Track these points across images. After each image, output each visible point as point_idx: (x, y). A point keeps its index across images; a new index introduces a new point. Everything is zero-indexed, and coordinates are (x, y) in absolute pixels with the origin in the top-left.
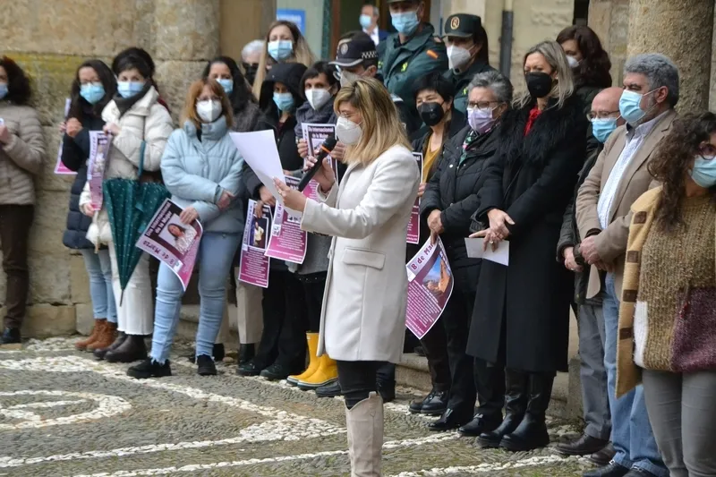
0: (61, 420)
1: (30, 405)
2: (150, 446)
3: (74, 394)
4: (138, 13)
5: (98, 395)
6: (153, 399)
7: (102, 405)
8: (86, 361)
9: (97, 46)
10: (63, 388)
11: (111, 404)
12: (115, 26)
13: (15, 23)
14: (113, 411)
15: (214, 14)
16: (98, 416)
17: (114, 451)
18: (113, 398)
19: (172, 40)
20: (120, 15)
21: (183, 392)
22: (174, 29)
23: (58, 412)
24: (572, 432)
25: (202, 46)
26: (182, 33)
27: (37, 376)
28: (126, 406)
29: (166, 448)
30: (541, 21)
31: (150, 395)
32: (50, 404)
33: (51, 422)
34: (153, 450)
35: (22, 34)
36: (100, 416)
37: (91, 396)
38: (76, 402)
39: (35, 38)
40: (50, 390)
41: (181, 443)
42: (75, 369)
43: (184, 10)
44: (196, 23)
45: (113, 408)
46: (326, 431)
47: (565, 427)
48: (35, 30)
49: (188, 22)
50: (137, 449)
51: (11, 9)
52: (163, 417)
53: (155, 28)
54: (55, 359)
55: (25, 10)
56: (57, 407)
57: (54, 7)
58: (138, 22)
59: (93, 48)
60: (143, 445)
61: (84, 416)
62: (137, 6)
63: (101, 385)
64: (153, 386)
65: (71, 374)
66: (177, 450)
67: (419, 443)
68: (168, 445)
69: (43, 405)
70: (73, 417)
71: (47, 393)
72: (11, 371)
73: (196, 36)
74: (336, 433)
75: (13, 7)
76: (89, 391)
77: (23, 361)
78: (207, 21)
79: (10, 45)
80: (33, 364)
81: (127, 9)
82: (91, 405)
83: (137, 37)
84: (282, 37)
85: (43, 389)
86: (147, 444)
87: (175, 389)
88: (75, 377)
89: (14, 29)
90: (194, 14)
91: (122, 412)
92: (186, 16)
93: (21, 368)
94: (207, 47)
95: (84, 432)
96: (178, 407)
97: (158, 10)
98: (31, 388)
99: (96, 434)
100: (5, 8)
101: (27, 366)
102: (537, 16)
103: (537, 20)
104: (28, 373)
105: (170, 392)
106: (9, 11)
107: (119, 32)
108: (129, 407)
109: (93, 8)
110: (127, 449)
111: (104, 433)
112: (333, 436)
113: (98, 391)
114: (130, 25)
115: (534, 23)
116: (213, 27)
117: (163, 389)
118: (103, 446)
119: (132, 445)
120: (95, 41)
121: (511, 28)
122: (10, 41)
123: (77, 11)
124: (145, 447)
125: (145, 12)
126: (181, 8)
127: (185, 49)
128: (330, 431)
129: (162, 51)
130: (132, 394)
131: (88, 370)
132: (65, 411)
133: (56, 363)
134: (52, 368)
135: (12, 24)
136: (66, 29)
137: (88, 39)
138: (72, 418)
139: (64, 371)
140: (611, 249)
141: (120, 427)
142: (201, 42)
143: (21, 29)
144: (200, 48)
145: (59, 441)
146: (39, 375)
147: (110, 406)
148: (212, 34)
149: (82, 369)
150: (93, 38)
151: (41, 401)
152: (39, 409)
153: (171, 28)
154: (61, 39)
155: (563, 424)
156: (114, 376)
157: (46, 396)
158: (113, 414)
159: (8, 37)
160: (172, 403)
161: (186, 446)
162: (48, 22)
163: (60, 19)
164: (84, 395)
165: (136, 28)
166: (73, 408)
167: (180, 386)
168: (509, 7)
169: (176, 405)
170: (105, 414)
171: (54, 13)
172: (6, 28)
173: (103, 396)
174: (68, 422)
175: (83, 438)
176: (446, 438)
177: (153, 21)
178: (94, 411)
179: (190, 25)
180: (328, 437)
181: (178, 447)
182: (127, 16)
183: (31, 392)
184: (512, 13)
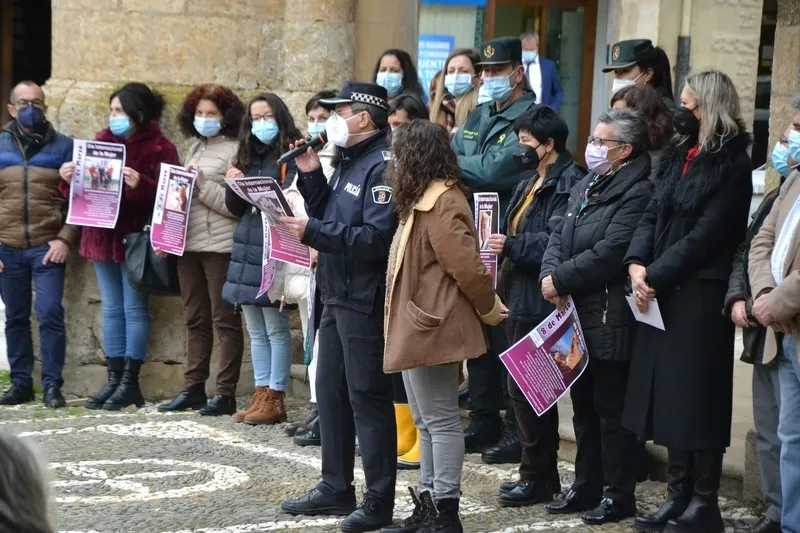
0: (172, 493)
1: (138, 475)
2: (269, 524)
3: (187, 464)
4: (265, 39)
5: (213, 465)
6: (274, 471)
7: (217, 476)
8: (201, 426)
9: (218, 76)
10: (175, 456)
11: (227, 475)
12: (239, 53)
13: (131, 50)
14: (229, 483)
15: (349, 39)
16: (212, 488)
17: (228, 528)
18: (230, 469)
19: (301, 69)
20: (245, 41)
21: (308, 463)
22: (304, 56)
23: (169, 484)
24: (749, 517)
25: (335, 76)
26: (312, 62)
27: (146, 442)
28: (244, 478)
29: (287, 526)
30: (722, 48)
31: (270, 466)
32: (161, 475)
33: (161, 495)
34: (272, 528)
35: (137, 62)
36: (214, 489)
37: (205, 465)
38: (188, 473)
39: (151, 67)
40: (161, 458)
41: (303, 521)
42: (188, 435)
43: (315, 36)
44: (328, 51)
45: (229, 480)
46: (466, 509)
47: (741, 510)
48: (151, 58)
49: (320, 49)
50: (255, 526)
51: (126, 34)
52: (284, 491)
53: (283, 56)
54: (168, 424)
55: (141, 36)
56: (168, 478)
57: (172, 32)
58: (264, 49)
59: (215, 78)
60: (261, 522)
61: (198, 488)
62: (264, 32)
63: (218, 453)
64: (274, 455)
65: (185, 441)
66: (299, 529)
67: (572, 525)
68: (288, 523)
69: (152, 475)
70: (185, 488)
71: (157, 461)
72: (118, 436)
73: (328, 64)
74: (477, 512)
75: (129, 33)
76: (203, 460)
77: (132, 426)
78: (341, 47)
79: (125, 75)
80: (144, 430)
81: (253, 35)
82: (205, 476)
83: (263, 66)
84: (462, 70)
85: (153, 457)
86: (266, 521)
87: (298, 459)
88: (188, 444)
89: (129, 57)
90: (327, 40)
91: (238, 484)
92: (317, 43)
93: (130, 434)
94: (340, 77)
95: (196, 507)
96: (302, 479)
97: (287, 36)
98: (140, 456)
99: (210, 509)
100: (120, 34)
101: (137, 431)
102: (717, 42)
103: (717, 46)
104: (138, 439)
105: (292, 463)
106: (123, 37)
107: (242, 60)
108: (247, 478)
109: (215, 33)
110: (243, 526)
111: (219, 508)
112: (474, 515)
113: (213, 460)
114: (256, 53)
115: (715, 50)
116: (347, 54)
117: (286, 459)
118: (217, 523)
119: (248, 522)
120: (216, 70)
121: (689, 55)
122: (124, 70)
123: (197, 38)
124: (264, 525)
125: (273, 38)
126: (311, 33)
127: (315, 78)
128: (471, 509)
129: (290, 81)
130: (250, 465)
131: (203, 436)
132: (176, 483)
133: (169, 429)
134: (164, 434)
135: (126, 52)
136: (185, 57)
137: (210, 68)
138: (184, 491)
139: (176, 437)
140: (785, 307)
141: (237, 501)
142: (333, 72)
143: (136, 57)
144: (332, 78)
145: (169, 516)
146: (152, 440)
147: (226, 478)
148: (346, 61)
149: (196, 436)
150: (214, 66)
151: (150, 471)
152: (147, 479)
153: (300, 56)
154: (179, 68)
155: (739, 507)
156: (232, 444)
157: (156, 465)
158: (230, 486)
159: (122, 66)
160: (295, 475)
161: (309, 525)
162: (166, 50)
163: (179, 45)
164: (198, 464)
165: (261, 55)
166: (186, 479)
167: (304, 456)
168: (686, 33)
169: (299, 477)
170: (220, 487)
171: (171, 38)
172: (121, 56)
173: (218, 466)
174: (180, 495)
175: (195, 514)
177: (280, 48)
178: (208, 483)
179: (321, 52)
180: (468, 516)
181: (299, 525)
182: (252, 43)
183: (139, 461)
184: (689, 39)
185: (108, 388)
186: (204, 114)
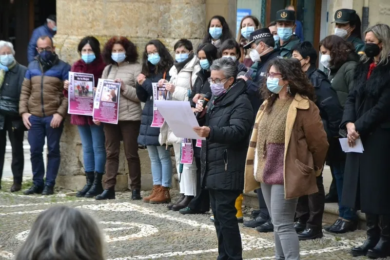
0: (121, 238)
2: (169, 253)
3: (127, 224)
4: (161, 12)
5: (140, 224)
6: (170, 227)
7: (143, 230)
8: (133, 205)
9: (139, 31)
10: (121, 220)
11: (148, 229)
12: (149, 20)
13: (96, 20)
14: (149, 233)
15: (203, 12)
16: (140, 236)
17: (149, 255)
18: (149, 226)
19: (179, 28)
20: (152, 14)
21: (187, 223)
22: (181, 21)
23: (119, 234)
25: (196, 30)
26: (185, 24)
27: (107, 213)
28: (155, 230)
29: (178, 254)
30: (385, 12)
31: (168, 224)
32: (115, 229)
33: (115, 239)
34: (171, 255)
35: (99, 25)
36: (142, 236)
37: (136, 224)
38: (128, 228)
39: (106, 28)
40: (114, 221)
41: (186, 252)
42: (128, 210)
43: (186, 11)
44: (193, 18)
45: (148, 232)
46: (266, 245)
48: (106, 23)
49: (188, 17)
50: (162, 254)
51: (93, 12)
52: (176, 237)
53: (170, 21)
54: (117, 204)
55: (100, 13)
56: (119, 231)
57: (116, 11)
58: (161, 18)
59: (137, 33)
60: (165, 252)
61: (133, 236)
62: (161, 9)
63: (142, 218)
64: (170, 219)
65: (126, 212)
66: (184, 255)
67: (320, 252)
68: (179, 253)
69: (110, 230)
70: (127, 236)
71: (113, 223)
72: (93, 211)
73: (192, 25)
74: (272, 246)
75: (94, 11)
76: (136, 222)
77: (100, 205)
78: (199, 16)
79: (92, 32)
80: (105, 207)
81: (155, 11)
82: (137, 230)
83: (160, 26)
84: (249, 25)
85: (111, 221)
86: (168, 252)
87: (182, 221)
88: (127, 214)
89: (95, 23)
90: (192, 13)
91: (153, 234)
92: (187, 14)
93: (99, 209)
94: (199, 31)
95: (133, 245)
96: (184, 231)
97: (172, 11)
98: (104, 220)
99: (141, 246)
100: (90, 12)
101: (102, 208)
102: (382, 10)
103: (382, 12)
104: (103, 212)
105: (179, 223)
106: (92, 13)
107: (151, 24)
108: (157, 231)
109: (137, 11)
110: (157, 255)
111: (144, 245)
112: (271, 248)
113: (141, 222)
114: (157, 20)
115: (381, 14)
116: (202, 19)
117: (176, 221)
118: (144, 253)
119: (159, 252)
120: (138, 29)
121: (368, 17)
122: (93, 30)
123: (128, 13)
124: (166, 254)
125: (165, 13)
126: (185, 9)
127: (186, 32)
128: (269, 245)
129: (174, 33)
130: (158, 224)
131: (135, 210)
132: (122, 233)
133: (117, 206)
134: (115, 209)
135: (93, 20)
136: (122, 23)
137: (134, 28)
138: (126, 237)
139: (121, 211)
141: (153, 242)
142: (195, 28)
143: (98, 23)
144: (194, 32)
145: (120, 250)
146: (110, 212)
147: (147, 231)
148: (201, 23)
149: (131, 210)
150: (137, 27)
151: (109, 228)
152: (108, 232)
153: (179, 21)
154: (119, 28)
156: (149, 214)
157: (112, 225)
158: (149, 235)
159: (91, 28)
160: (181, 229)
161: (189, 253)
162: (113, 19)
163: (119, 17)
164: (132, 224)
165: (159, 21)
166: (127, 232)
167: (185, 219)
168: (366, 5)
169: (183, 230)
170: (144, 235)
171: (116, 13)
172: (90, 22)
173: (143, 225)
174: (124, 240)
175: (133, 249)
176: (335, 250)
177: (169, 17)
178: (138, 233)
179: (189, 19)
180: (268, 248)
181: (184, 253)
182: (155, 15)
183: (104, 222)
184: (368, 8)
185: (87, 187)
186: (117, 51)
